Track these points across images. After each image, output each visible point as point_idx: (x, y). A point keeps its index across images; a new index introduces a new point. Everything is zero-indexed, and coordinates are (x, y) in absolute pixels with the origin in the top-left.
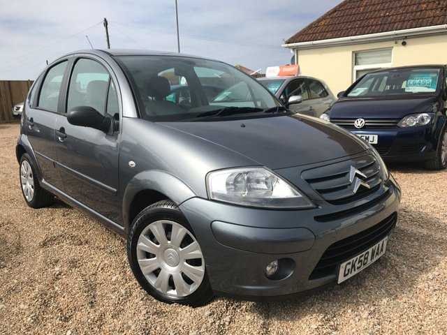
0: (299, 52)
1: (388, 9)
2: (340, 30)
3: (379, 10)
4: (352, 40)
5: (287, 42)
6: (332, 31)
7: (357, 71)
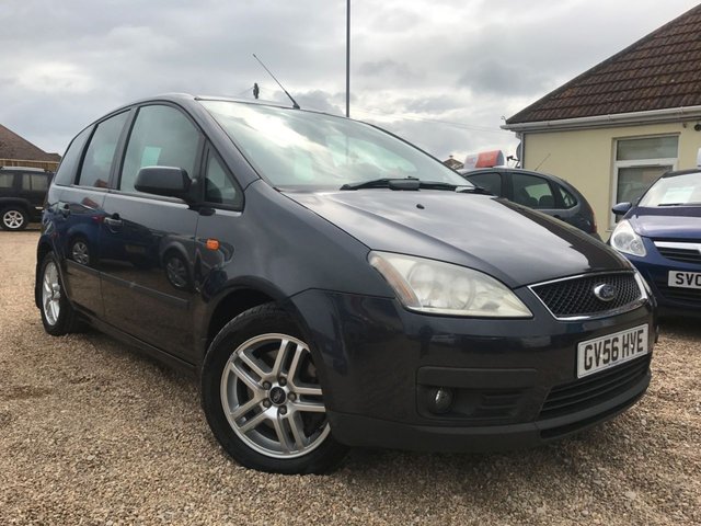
0: (527, 137)
1: (673, 74)
2: (592, 105)
3: (660, 75)
4: (613, 120)
5: (508, 122)
6: (580, 106)
7: (621, 170)
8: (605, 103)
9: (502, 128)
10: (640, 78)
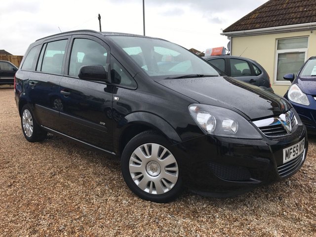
0: (233, 38)
1: (305, 6)
2: (266, 22)
3: (298, 7)
4: (276, 30)
5: (224, 31)
6: (260, 23)
7: (279, 55)
8: (272, 21)
9: (221, 34)
10: (289, 8)
